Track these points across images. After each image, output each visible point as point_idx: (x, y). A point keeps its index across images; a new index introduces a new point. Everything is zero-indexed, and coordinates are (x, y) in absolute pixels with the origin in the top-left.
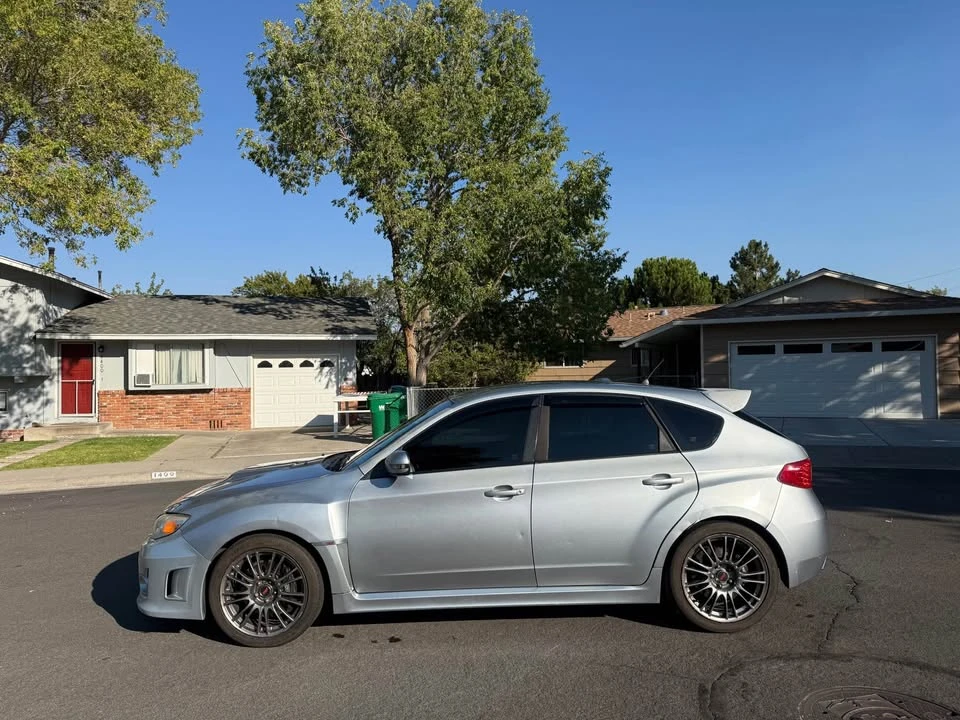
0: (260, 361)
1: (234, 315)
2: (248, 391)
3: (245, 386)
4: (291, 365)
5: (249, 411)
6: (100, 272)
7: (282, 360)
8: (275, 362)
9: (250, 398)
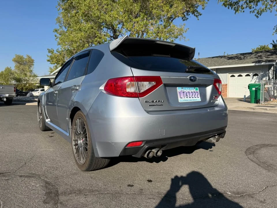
0: (231, 75)
1: (226, 60)
2: (227, 85)
3: (226, 83)
4: (242, 76)
5: (226, 91)
6: (199, 53)
7: (238, 74)
8: (236, 75)
9: (227, 87)
